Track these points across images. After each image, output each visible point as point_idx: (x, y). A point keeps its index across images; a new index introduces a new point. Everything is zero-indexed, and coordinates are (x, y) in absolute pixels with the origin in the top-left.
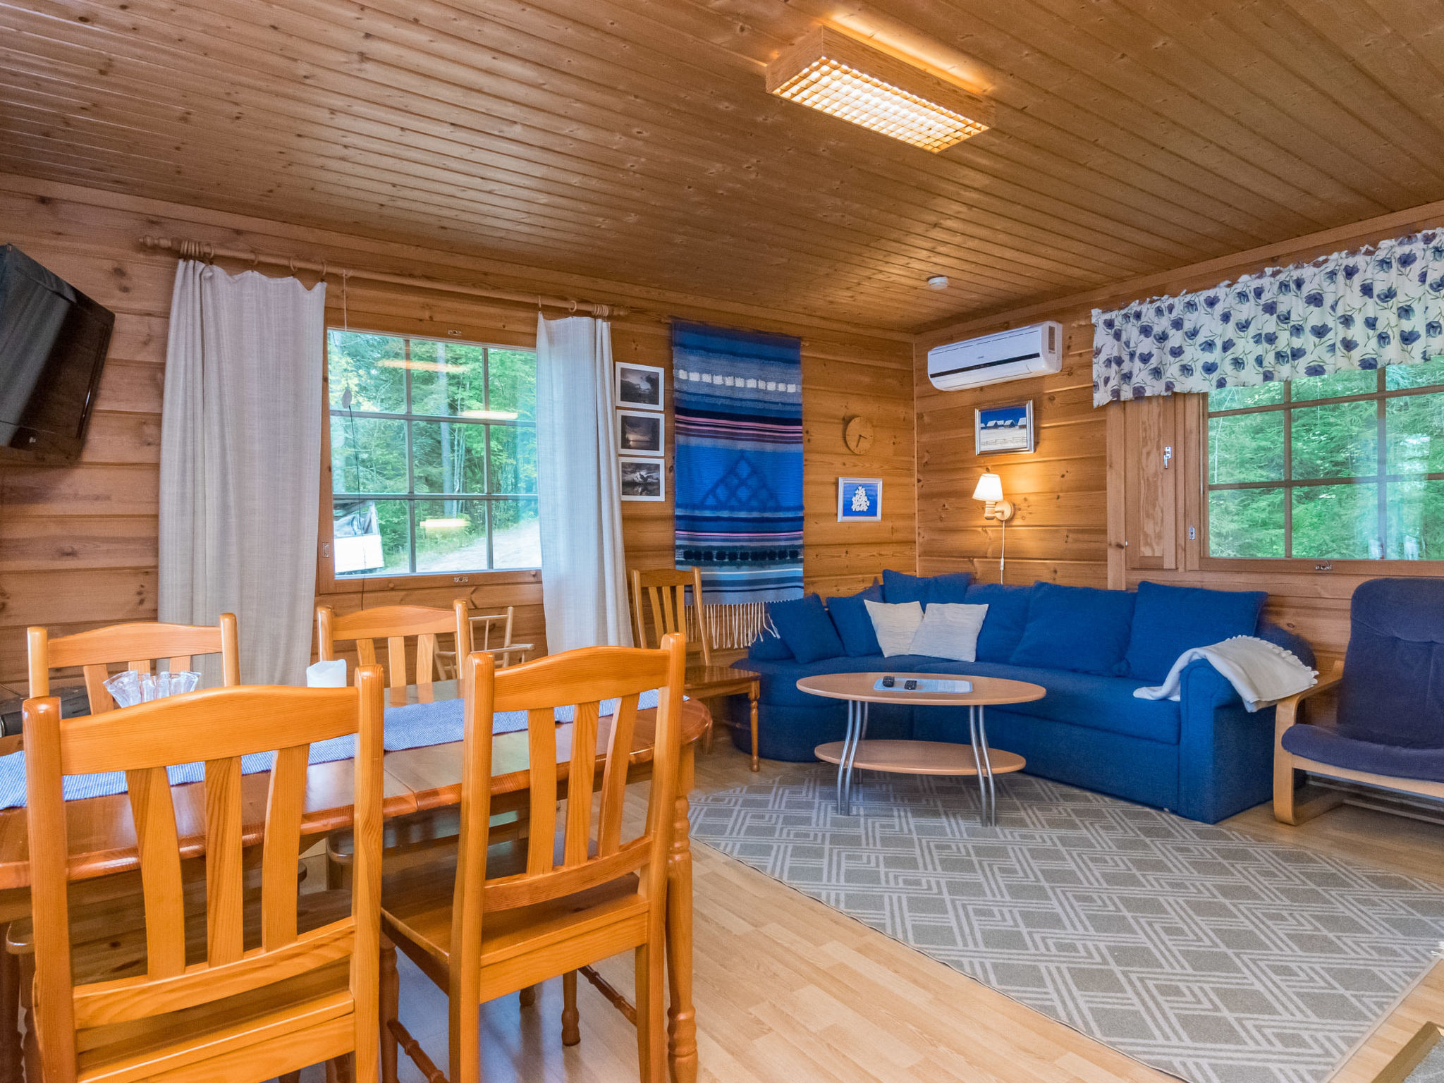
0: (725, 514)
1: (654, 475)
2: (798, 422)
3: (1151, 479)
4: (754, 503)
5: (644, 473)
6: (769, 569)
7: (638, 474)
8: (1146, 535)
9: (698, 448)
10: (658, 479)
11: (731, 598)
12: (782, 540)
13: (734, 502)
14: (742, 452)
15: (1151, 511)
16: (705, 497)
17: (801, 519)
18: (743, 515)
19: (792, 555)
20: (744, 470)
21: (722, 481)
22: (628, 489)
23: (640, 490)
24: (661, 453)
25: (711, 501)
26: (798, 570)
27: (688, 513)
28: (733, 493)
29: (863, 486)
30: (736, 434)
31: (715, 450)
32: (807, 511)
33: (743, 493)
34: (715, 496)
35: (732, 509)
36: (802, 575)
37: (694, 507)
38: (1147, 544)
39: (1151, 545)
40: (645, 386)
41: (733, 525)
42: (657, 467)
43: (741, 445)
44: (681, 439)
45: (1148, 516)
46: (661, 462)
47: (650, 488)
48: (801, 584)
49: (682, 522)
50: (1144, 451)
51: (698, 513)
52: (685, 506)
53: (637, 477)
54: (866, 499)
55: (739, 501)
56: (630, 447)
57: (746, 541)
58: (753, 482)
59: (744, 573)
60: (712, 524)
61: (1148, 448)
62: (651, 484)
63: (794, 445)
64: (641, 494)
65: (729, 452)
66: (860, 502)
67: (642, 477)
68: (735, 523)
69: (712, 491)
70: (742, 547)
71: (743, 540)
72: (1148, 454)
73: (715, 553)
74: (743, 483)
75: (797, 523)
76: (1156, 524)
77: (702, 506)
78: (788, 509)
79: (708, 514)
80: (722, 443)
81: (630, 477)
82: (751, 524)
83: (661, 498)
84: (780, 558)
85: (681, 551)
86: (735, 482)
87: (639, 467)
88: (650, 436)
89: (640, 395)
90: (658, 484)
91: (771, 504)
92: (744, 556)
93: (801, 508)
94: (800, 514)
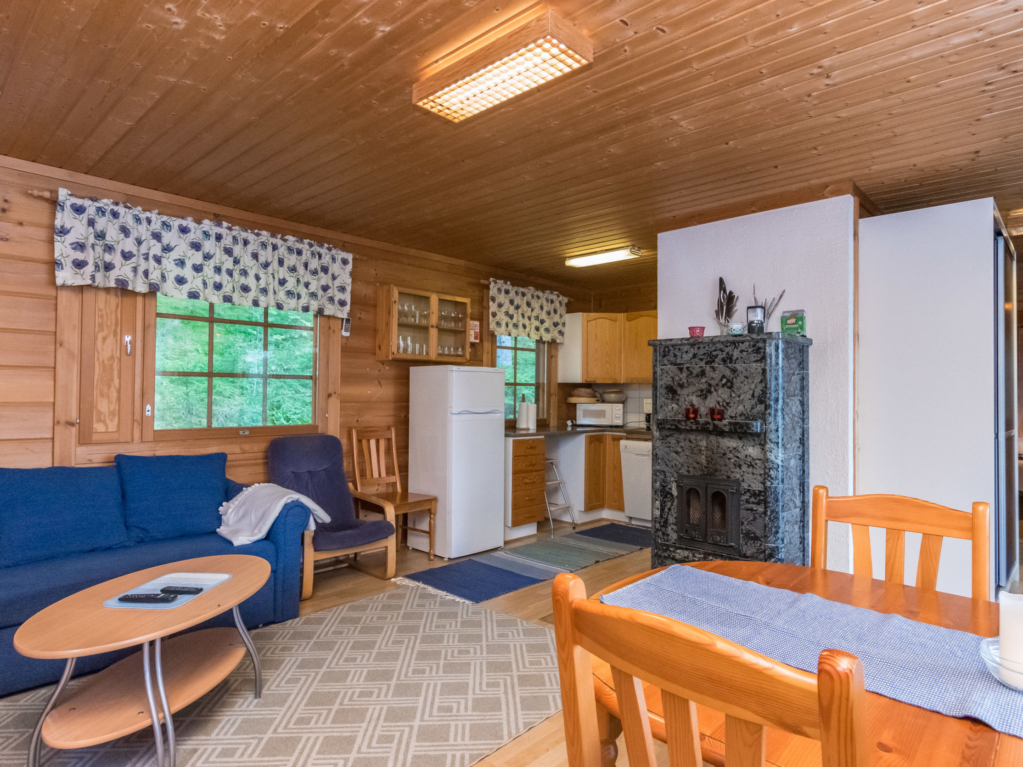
3: (106, 362)
8: (100, 413)
15: (106, 391)
38: (99, 421)
39: (104, 422)
45: (102, 395)
50: (100, 336)
61: (105, 333)
72: (104, 339)
76: (110, 402)
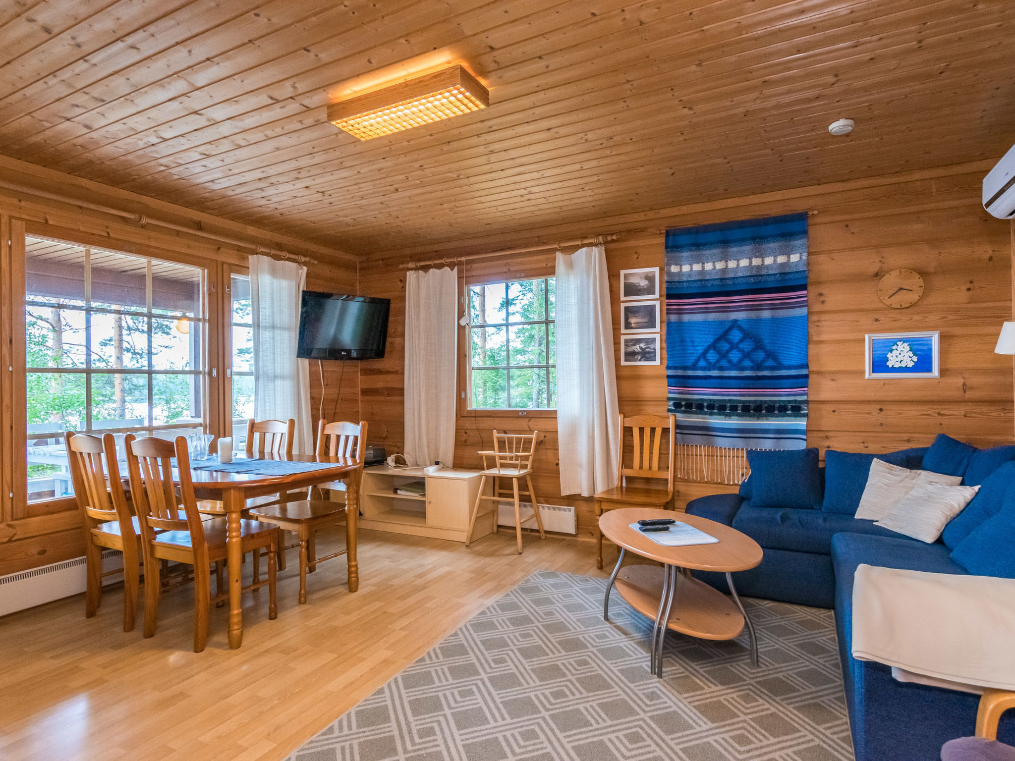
0: (715, 373)
1: (652, 346)
2: (804, 287)
4: (747, 363)
5: (642, 345)
6: (767, 420)
7: (637, 346)
9: (690, 323)
10: (654, 349)
11: (722, 442)
12: (784, 395)
13: (724, 363)
14: (735, 321)
16: (698, 360)
17: (806, 376)
18: (734, 373)
19: (796, 409)
20: (736, 336)
21: (713, 346)
22: (630, 358)
23: (639, 357)
24: (658, 329)
25: (702, 363)
26: (801, 423)
27: (680, 373)
28: (723, 355)
29: (904, 341)
30: (729, 307)
31: (705, 322)
32: (813, 367)
33: (735, 356)
34: (707, 360)
35: (721, 369)
36: (804, 428)
37: (685, 368)
40: (644, 283)
41: (723, 382)
42: (654, 340)
43: (733, 316)
44: (674, 318)
46: (657, 337)
47: (648, 355)
48: (804, 437)
49: (673, 380)
51: (690, 373)
52: (675, 368)
53: (637, 348)
54: (911, 354)
55: (730, 362)
56: (632, 328)
57: (735, 395)
58: (747, 346)
59: (734, 422)
60: (703, 381)
62: (649, 353)
63: (798, 309)
64: (640, 360)
65: (721, 323)
66: (901, 356)
67: (641, 348)
68: (725, 381)
69: (704, 355)
70: (730, 401)
71: (733, 395)
73: (705, 404)
74: (734, 347)
75: (802, 380)
77: (694, 367)
78: (790, 368)
79: (700, 373)
80: (712, 317)
81: (630, 349)
82: (741, 381)
83: (657, 362)
84: (780, 411)
85: (672, 402)
86: (727, 346)
87: (638, 341)
88: (648, 318)
89: (640, 290)
90: (655, 352)
91: (770, 362)
92: (734, 408)
93: (806, 366)
94: (804, 372)
